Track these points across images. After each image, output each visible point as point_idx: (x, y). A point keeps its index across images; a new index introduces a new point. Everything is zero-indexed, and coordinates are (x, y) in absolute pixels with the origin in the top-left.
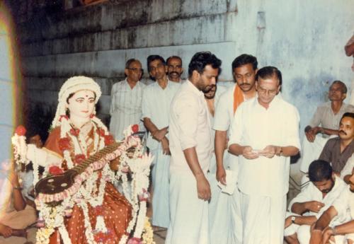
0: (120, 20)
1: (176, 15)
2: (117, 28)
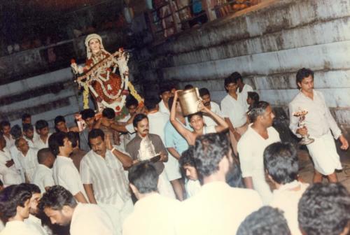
1: (313, 19)
2: (264, 34)
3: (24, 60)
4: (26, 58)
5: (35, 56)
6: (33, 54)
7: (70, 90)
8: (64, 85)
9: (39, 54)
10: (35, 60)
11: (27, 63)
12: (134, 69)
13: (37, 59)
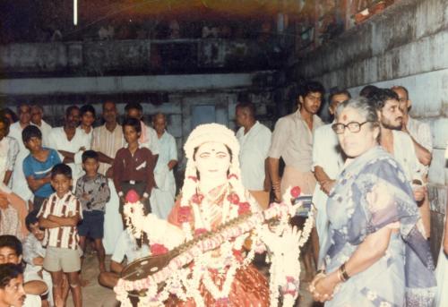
0: (388, 40)
2: (386, 51)
3: (128, 52)
4: (131, 49)
5: (143, 48)
6: (141, 47)
7: (177, 105)
8: (170, 96)
9: (149, 48)
10: (142, 55)
11: (130, 56)
12: (270, 98)
13: (145, 54)
